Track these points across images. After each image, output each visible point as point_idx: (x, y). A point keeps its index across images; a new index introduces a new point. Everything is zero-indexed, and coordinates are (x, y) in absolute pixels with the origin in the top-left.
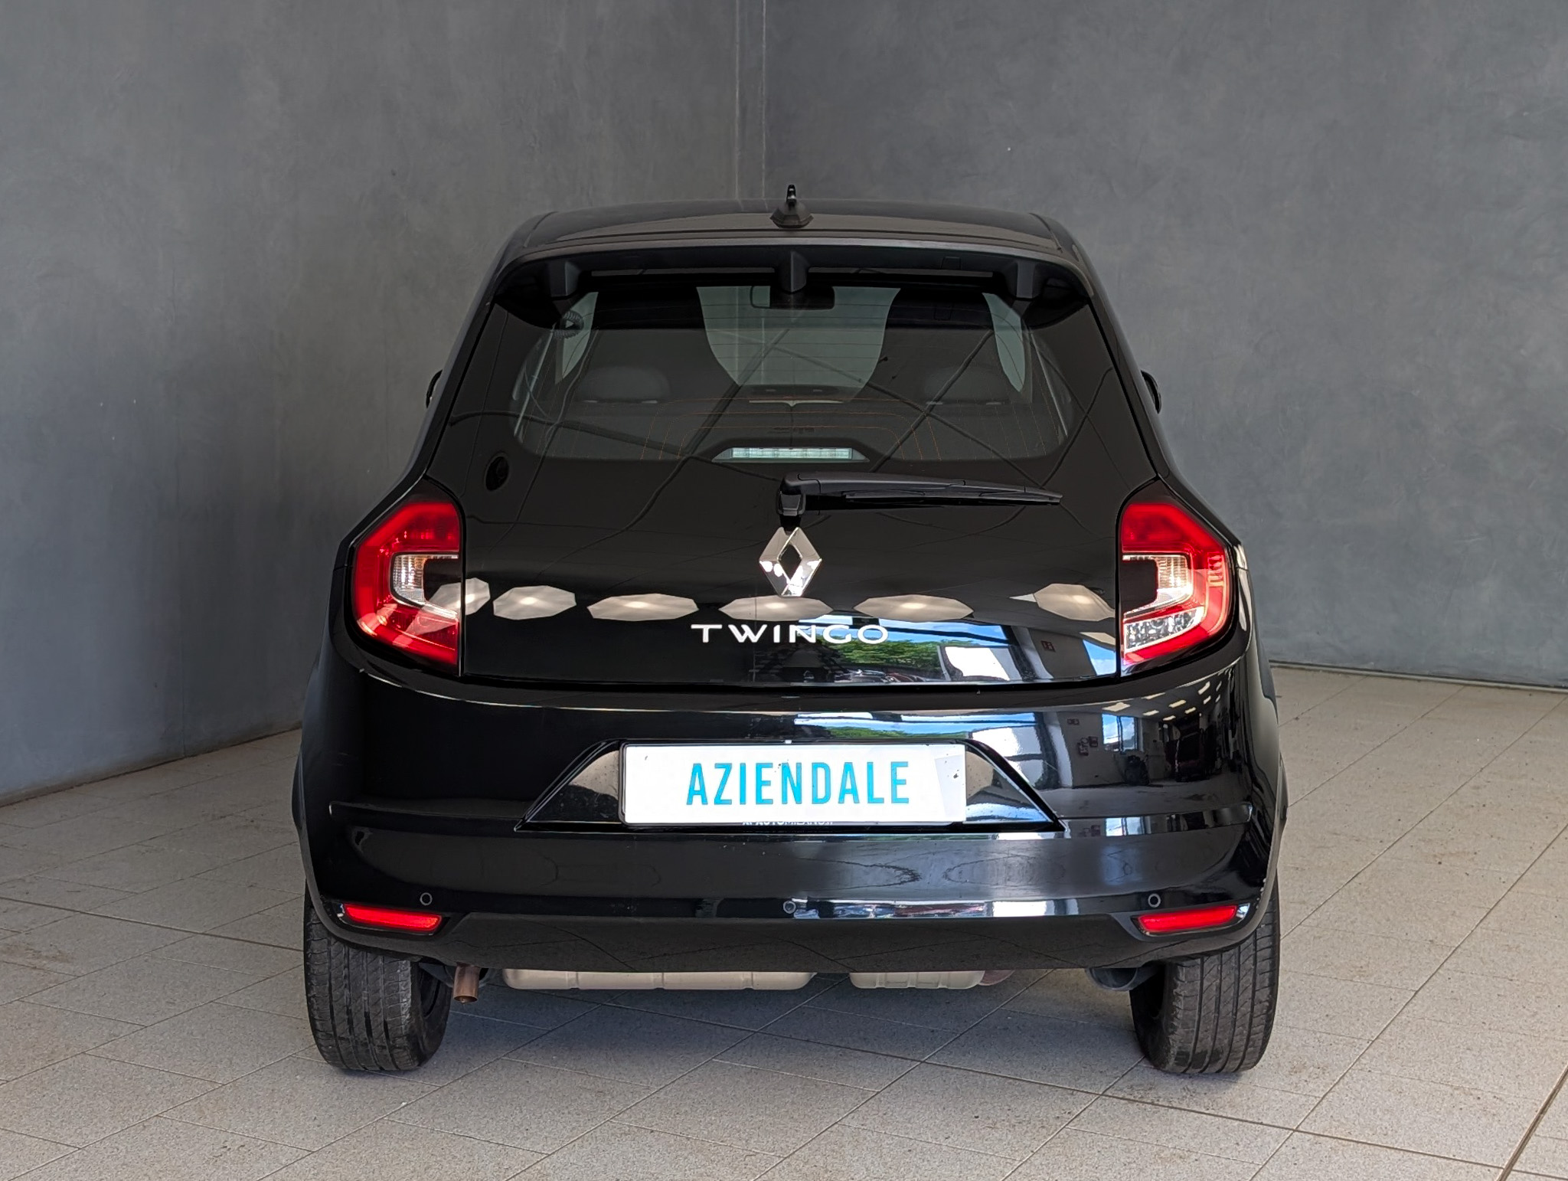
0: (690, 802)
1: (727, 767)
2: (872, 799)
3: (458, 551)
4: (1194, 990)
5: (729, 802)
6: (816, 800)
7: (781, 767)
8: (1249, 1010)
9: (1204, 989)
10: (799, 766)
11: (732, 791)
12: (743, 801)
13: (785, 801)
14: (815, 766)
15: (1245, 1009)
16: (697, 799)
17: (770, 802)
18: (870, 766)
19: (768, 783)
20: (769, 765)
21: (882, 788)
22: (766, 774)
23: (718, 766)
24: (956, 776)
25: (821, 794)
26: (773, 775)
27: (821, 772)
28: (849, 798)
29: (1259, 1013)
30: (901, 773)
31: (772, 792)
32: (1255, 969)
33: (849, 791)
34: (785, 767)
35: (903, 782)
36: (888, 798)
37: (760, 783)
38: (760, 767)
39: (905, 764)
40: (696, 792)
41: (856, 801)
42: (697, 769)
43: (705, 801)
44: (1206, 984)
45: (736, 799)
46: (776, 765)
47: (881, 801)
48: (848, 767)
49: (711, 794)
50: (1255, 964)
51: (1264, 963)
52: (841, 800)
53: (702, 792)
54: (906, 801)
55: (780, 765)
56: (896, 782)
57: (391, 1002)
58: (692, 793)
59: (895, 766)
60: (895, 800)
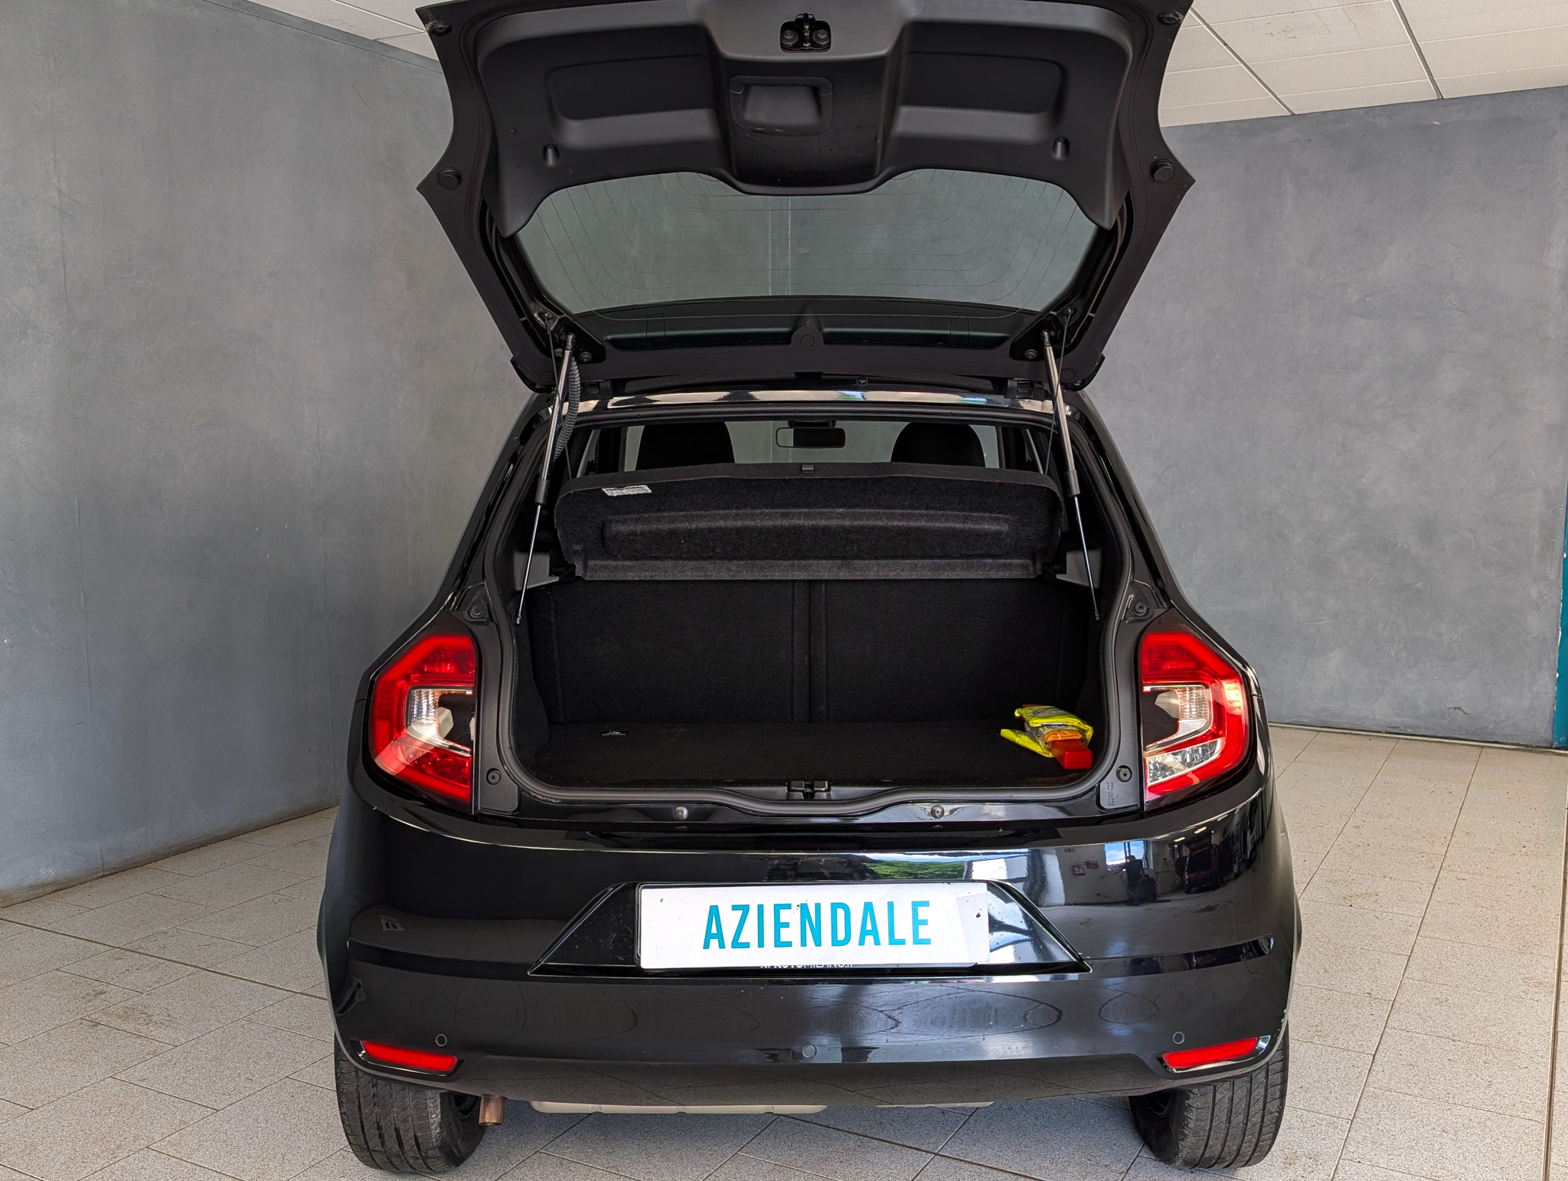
0: (706, 946)
1: (745, 909)
2: (893, 941)
3: (473, 685)
4: (1207, 1102)
5: (747, 945)
6: (835, 942)
7: (799, 908)
8: (1260, 1120)
9: (1217, 1101)
10: (818, 906)
11: (749, 933)
12: (761, 944)
13: (804, 943)
14: (835, 906)
15: (1255, 1119)
16: (714, 942)
17: (789, 944)
18: (891, 905)
19: (787, 925)
20: (788, 906)
21: (903, 930)
22: (785, 916)
23: (735, 908)
24: (978, 916)
25: (841, 936)
26: (792, 916)
27: (840, 912)
28: (869, 939)
30: (923, 913)
31: (791, 934)
32: (1267, 1083)
33: (869, 932)
34: (804, 908)
35: (925, 922)
36: (909, 940)
37: (779, 925)
38: (778, 908)
39: (926, 904)
40: (713, 934)
41: (877, 942)
42: (714, 911)
43: (722, 945)
44: (1218, 1096)
45: (754, 942)
46: (794, 906)
47: (902, 942)
48: (868, 908)
49: (728, 939)
50: (1267, 1077)
51: (1275, 1076)
52: (862, 942)
53: (719, 936)
54: (927, 942)
55: (798, 906)
56: (917, 922)
57: (420, 1118)
58: (709, 936)
59: (916, 905)
60: (917, 941)
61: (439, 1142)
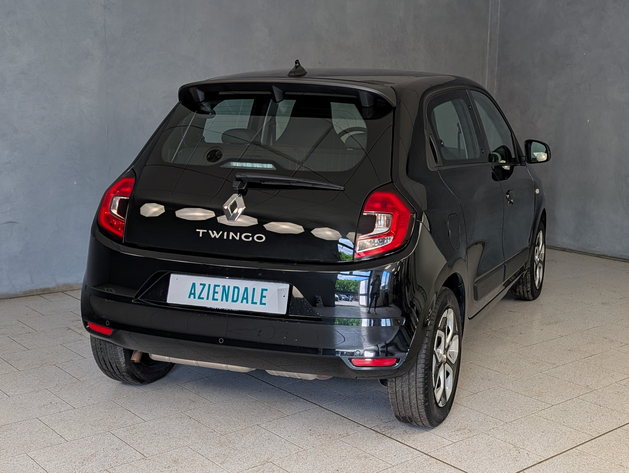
0: (189, 297)
1: (204, 285)
2: (253, 303)
3: (129, 196)
4: (393, 391)
5: (203, 298)
6: (233, 301)
7: (222, 287)
8: (416, 402)
9: (397, 391)
10: (229, 287)
11: (204, 295)
12: (208, 299)
13: (222, 300)
14: (235, 288)
15: (414, 401)
16: (192, 296)
17: (217, 300)
18: (254, 289)
19: (217, 293)
20: (219, 286)
21: (257, 299)
22: (217, 289)
23: (201, 284)
24: (284, 296)
25: (235, 299)
26: (219, 290)
27: (236, 290)
28: (245, 301)
29: (420, 404)
30: (265, 293)
31: (218, 296)
32: (416, 386)
33: (245, 298)
34: (224, 287)
35: (265, 297)
36: (259, 303)
37: (215, 292)
38: (215, 286)
39: (266, 290)
40: (192, 293)
41: (247, 302)
42: (194, 285)
43: (195, 298)
44: (397, 389)
45: (205, 298)
46: (221, 286)
47: (256, 303)
48: (246, 289)
49: (197, 295)
50: (416, 384)
51: (420, 384)
52: (242, 302)
53: (194, 294)
54: (265, 304)
55: (222, 286)
56: (262, 297)
58: (191, 294)
59: (263, 290)
60: (261, 303)
61: (126, 370)
